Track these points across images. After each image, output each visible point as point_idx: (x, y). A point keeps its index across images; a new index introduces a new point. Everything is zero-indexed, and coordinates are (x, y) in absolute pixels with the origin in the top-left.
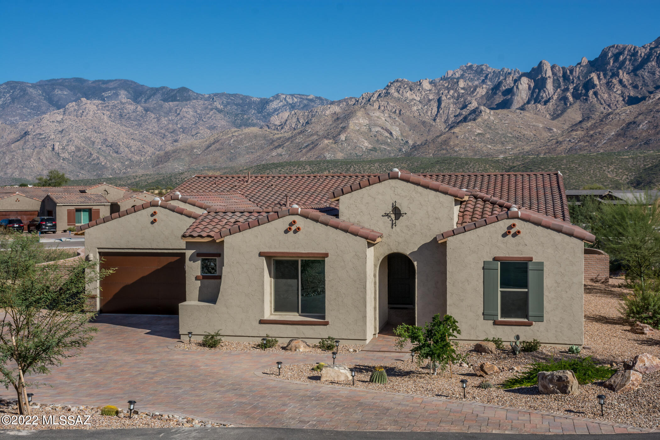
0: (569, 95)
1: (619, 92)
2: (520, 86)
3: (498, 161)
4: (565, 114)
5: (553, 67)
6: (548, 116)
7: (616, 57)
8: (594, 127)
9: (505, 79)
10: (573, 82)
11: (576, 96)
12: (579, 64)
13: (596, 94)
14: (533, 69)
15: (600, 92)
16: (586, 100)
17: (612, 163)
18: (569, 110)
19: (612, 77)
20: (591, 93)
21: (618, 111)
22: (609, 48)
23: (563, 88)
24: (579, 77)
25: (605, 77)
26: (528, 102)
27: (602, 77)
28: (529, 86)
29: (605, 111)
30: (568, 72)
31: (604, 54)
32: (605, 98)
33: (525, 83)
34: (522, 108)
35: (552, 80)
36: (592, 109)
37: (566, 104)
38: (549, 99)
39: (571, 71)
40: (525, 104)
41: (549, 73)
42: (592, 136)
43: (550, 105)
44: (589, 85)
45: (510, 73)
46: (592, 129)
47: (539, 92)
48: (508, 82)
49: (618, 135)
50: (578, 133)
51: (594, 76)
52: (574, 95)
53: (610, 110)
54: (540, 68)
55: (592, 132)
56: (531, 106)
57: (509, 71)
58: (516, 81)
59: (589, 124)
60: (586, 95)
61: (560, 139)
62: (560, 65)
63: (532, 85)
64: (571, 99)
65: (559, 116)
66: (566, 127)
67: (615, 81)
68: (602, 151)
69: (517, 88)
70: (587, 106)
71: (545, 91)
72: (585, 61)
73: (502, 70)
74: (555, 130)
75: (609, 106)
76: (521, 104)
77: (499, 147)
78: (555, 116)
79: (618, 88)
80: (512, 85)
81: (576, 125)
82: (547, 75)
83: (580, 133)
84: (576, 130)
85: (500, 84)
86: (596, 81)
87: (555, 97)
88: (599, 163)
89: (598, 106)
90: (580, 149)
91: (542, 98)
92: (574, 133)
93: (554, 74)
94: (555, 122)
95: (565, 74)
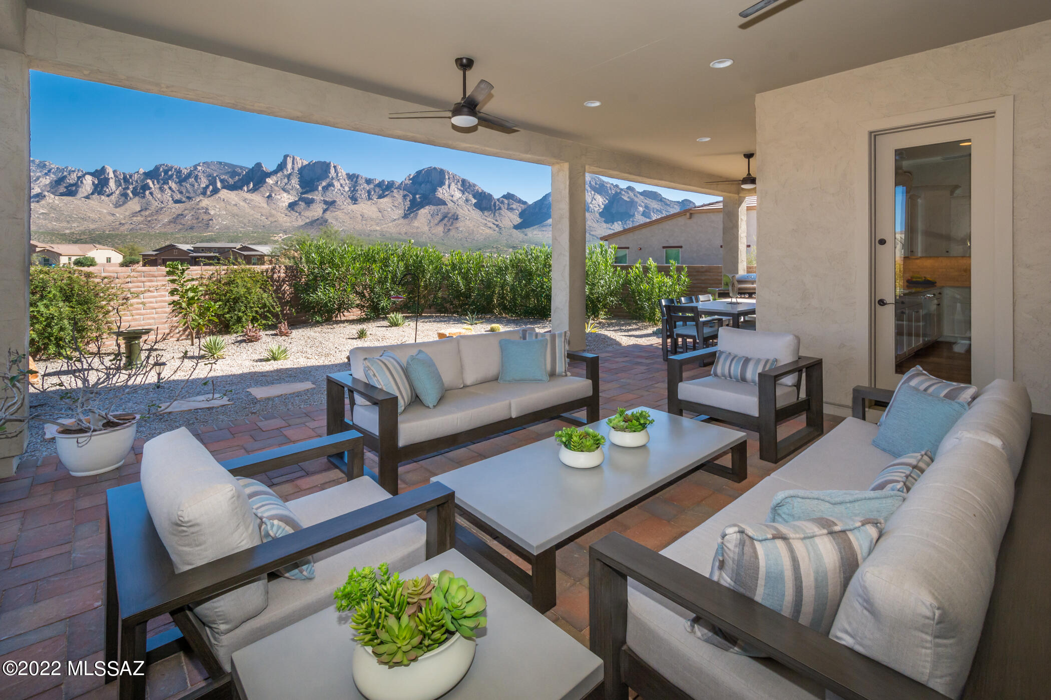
0: (129, 192)
1: (169, 194)
2: (84, 181)
3: (65, 234)
4: (126, 205)
5: (114, 172)
6: (111, 205)
7: (166, 172)
8: (151, 215)
9: (69, 174)
10: (132, 184)
11: (135, 193)
12: (138, 172)
13: (151, 194)
14: (96, 170)
15: (154, 193)
16: (144, 197)
17: (168, 239)
18: (129, 203)
19: (163, 184)
20: (147, 192)
21: (169, 206)
22: (161, 165)
23: (124, 187)
24: (137, 181)
25: (158, 184)
26: (92, 194)
27: (156, 183)
28: (93, 183)
29: (159, 206)
30: (128, 176)
31: (157, 168)
32: (159, 197)
33: (89, 180)
34: (87, 197)
35: (114, 180)
36: (148, 204)
37: (127, 198)
38: (112, 193)
39: (131, 176)
40: (89, 195)
41: (111, 175)
42: (149, 221)
43: (113, 197)
44: (146, 187)
45: (74, 171)
46: (150, 217)
47: (102, 187)
48: (72, 177)
49: (170, 222)
50: (138, 218)
51: (149, 181)
52: (132, 192)
53: (163, 205)
54: (103, 170)
55: (149, 219)
56: (95, 196)
57: (73, 169)
58: (79, 178)
59: (147, 213)
60: (144, 193)
61: (123, 222)
62: (121, 170)
63: (96, 182)
64: (131, 195)
65: (120, 206)
66: (127, 214)
67: (166, 187)
68: (158, 232)
69: (82, 182)
70: (144, 201)
71: (108, 188)
72: (142, 171)
73: (67, 168)
74: (118, 215)
75: (162, 202)
76: (86, 194)
77: (65, 224)
78: (117, 205)
79: (168, 191)
80: (76, 179)
81: (136, 213)
82: (110, 177)
83: (140, 218)
84: (137, 216)
85: (64, 178)
86: (151, 185)
87: (117, 192)
88: (158, 239)
89: (153, 201)
90: (140, 229)
91: (105, 192)
92: (135, 218)
93: (116, 176)
94: (118, 209)
95: (125, 178)
